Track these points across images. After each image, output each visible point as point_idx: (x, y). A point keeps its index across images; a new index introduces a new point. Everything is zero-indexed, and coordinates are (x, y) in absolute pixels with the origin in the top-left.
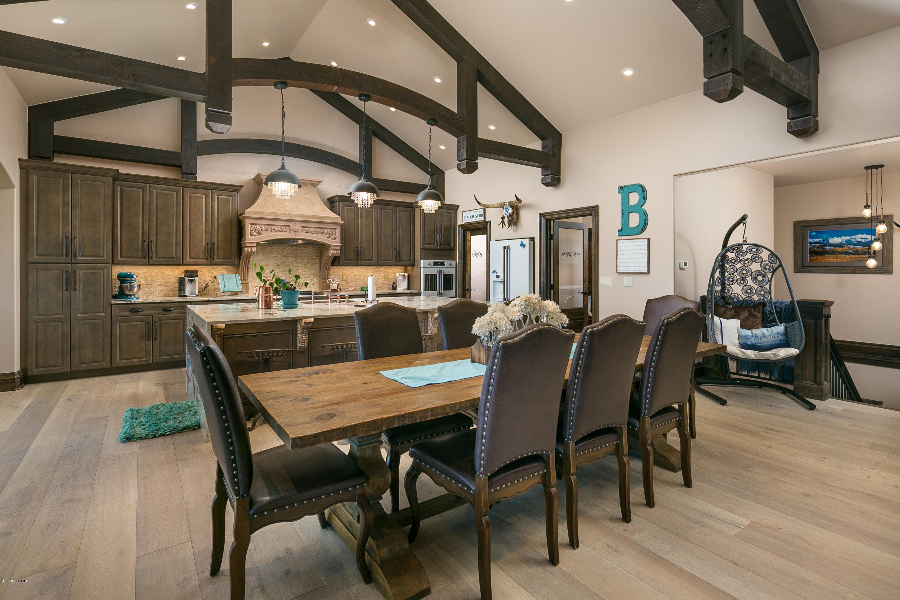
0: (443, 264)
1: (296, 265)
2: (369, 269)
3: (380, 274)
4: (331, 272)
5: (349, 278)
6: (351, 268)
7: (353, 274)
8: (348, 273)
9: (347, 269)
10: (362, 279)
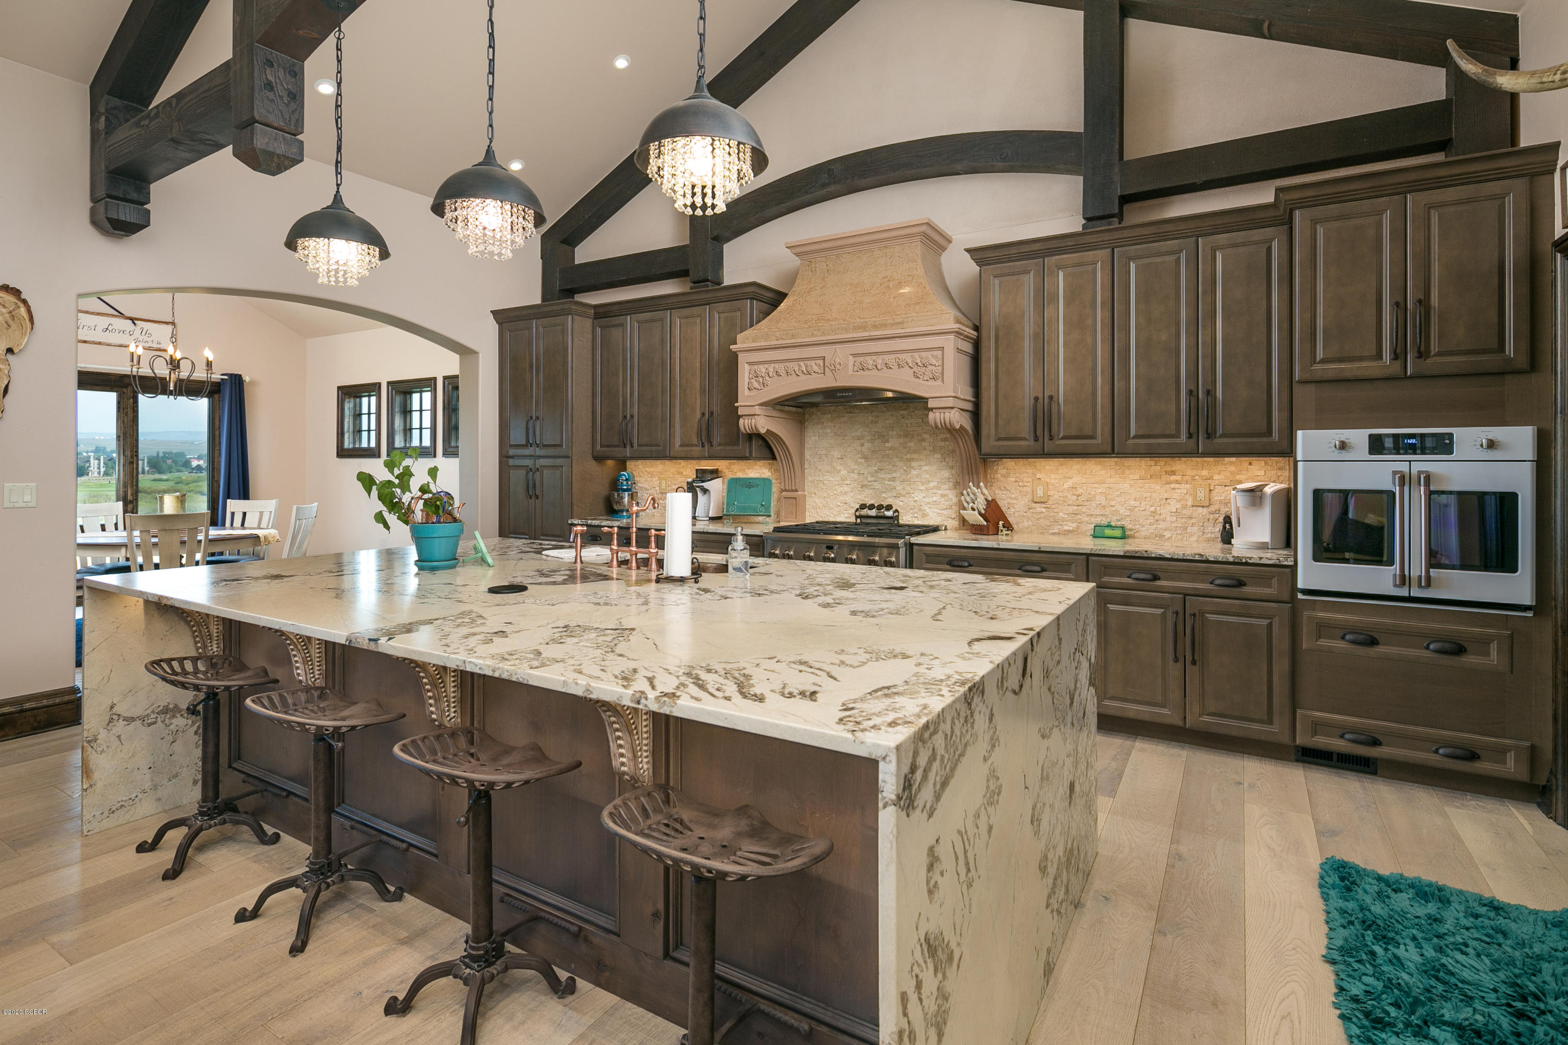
0: (1444, 445)
1: (905, 457)
2: (1129, 467)
3: (1173, 486)
4: (999, 475)
5: (1055, 495)
6: (1062, 465)
7: (1069, 483)
8: (1053, 479)
9: (1047, 467)
10: (1101, 499)
